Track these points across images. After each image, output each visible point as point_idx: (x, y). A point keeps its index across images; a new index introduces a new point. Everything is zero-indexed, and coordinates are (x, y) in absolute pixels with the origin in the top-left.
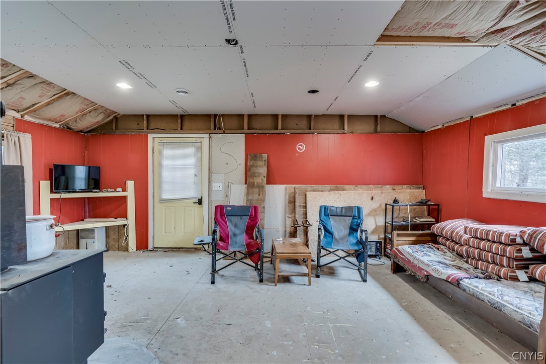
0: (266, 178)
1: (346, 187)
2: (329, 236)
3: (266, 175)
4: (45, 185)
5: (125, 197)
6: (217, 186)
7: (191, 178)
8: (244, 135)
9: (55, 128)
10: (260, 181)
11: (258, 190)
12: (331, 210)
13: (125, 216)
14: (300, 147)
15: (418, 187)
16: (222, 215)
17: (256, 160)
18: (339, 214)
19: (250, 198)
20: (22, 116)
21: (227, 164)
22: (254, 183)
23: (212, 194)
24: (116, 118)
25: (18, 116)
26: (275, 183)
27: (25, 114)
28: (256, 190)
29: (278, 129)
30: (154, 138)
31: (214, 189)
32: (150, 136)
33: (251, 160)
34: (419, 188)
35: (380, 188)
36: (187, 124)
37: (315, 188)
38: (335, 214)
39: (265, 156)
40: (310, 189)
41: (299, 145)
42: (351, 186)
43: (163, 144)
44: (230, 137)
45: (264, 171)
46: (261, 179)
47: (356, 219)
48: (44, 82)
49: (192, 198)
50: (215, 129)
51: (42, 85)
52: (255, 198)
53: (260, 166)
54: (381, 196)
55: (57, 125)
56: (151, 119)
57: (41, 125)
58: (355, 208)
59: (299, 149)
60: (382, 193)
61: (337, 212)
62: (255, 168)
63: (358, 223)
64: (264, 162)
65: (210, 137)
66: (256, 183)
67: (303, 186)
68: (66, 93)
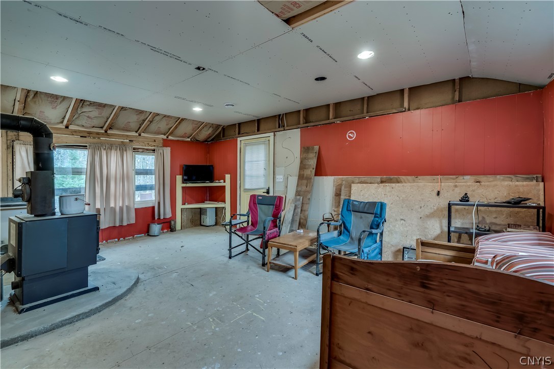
0: (315, 169)
1: (403, 178)
2: (347, 235)
3: (315, 167)
4: (179, 178)
5: (224, 187)
6: (280, 178)
7: (262, 172)
8: (299, 129)
9: (187, 142)
10: (309, 173)
11: (306, 181)
12: (353, 205)
13: (224, 201)
14: (350, 135)
15: (528, 178)
16: (254, 203)
17: (308, 153)
18: (361, 210)
19: (299, 189)
20: (167, 137)
21: (287, 158)
22: (303, 175)
23: (276, 185)
24: (224, 129)
25: (165, 137)
26: (326, 175)
27: (169, 135)
28: (305, 182)
29: (329, 119)
30: (241, 141)
31: (277, 180)
32: (239, 139)
33: (304, 153)
34: (531, 180)
35: (454, 179)
36: (262, 127)
37: (364, 179)
38: (357, 210)
39: (316, 148)
40: (357, 181)
41: (350, 133)
42: (409, 178)
43: (246, 145)
44: (289, 133)
45: (314, 163)
46: (310, 172)
47: (378, 217)
48: (165, 116)
49: (262, 189)
50: (279, 127)
51: (165, 118)
52: (303, 190)
53: (311, 159)
54: (453, 190)
55: (189, 140)
56: (242, 126)
57: (178, 141)
58: (378, 204)
59: (349, 137)
60: (456, 186)
61: (359, 207)
62: (306, 161)
63: (378, 223)
64: (314, 154)
65: (275, 135)
66: (305, 175)
67: (350, 178)
68: (181, 120)
